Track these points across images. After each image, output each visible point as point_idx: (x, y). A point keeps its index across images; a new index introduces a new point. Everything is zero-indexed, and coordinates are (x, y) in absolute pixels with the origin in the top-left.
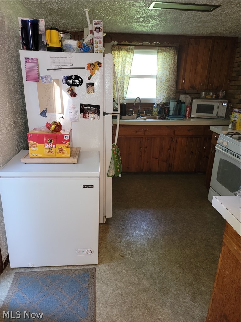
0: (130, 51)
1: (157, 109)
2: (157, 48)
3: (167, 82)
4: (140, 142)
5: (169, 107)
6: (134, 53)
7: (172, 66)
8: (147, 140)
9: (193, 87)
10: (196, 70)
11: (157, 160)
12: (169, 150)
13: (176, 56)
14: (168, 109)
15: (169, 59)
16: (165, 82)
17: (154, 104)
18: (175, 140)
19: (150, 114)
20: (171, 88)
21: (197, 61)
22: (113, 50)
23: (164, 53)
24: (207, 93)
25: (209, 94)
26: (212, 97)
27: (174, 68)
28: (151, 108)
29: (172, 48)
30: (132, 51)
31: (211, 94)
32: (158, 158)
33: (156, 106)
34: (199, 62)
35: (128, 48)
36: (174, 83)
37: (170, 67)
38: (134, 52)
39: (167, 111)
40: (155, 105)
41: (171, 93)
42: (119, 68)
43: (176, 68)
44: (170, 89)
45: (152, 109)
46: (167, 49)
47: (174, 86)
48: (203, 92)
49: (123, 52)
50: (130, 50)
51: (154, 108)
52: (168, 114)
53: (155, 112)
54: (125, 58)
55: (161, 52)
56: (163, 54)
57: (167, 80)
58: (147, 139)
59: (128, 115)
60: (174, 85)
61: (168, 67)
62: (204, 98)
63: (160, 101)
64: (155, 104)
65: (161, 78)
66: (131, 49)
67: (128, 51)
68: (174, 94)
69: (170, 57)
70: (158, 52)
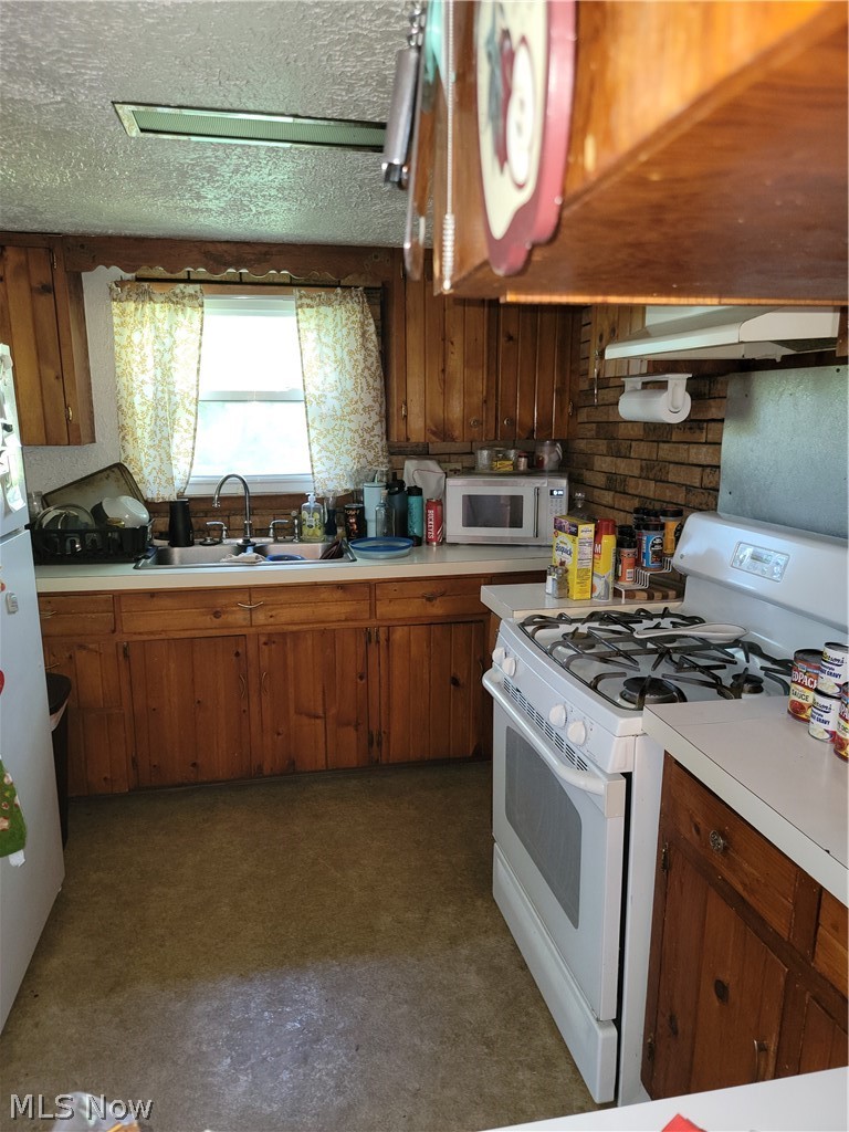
0: (185, 301)
1: (317, 516)
2: (295, 291)
3: (349, 414)
4: (237, 654)
5: (362, 510)
6: (205, 309)
7: (359, 357)
8: (265, 644)
9: (442, 431)
10: (443, 371)
11: (318, 721)
12: (361, 678)
13: (371, 321)
14: (356, 516)
15: (345, 331)
16: (339, 413)
17: (304, 497)
18: (382, 637)
19: (293, 534)
20: (367, 436)
21: (444, 340)
22: (114, 300)
23: (323, 309)
24: (499, 452)
25: (506, 458)
26: (515, 465)
27: (368, 364)
28: (294, 513)
29: (354, 293)
30: (196, 303)
31: (512, 453)
32: (321, 713)
33: (313, 506)
34: (452, 343)
35: (178, 291)
36: (375, 418)
37: (356, 361)
38: (202, 306)
39: (356, 523)
40: (311, 503)
41: (371, 456)
42: (148, 367)
43: (375, 365)
44: (363, 441)
45: (298, 517)
46: (333, 297)
47: (379, 430)
48: (482, 449)
49: (158, 306)
50: (184, 297)
51: (305, 514)
52: (361, 533)
53: (311, 527)
54: (166, 327)
55: (309, 306)
56: (318, 312)
57: (348, 410)
58: (263, 639)
59: (201, 544)
60: (376, 423)
61: (347, 362)
62: (488, 471)
63: (331, 486)
64: (312, 498)
65: (323, 399)
66: (191, 295)
67: (177, 303)
68: (381, 459)
69: (350, 326)
70: (301, 306)
